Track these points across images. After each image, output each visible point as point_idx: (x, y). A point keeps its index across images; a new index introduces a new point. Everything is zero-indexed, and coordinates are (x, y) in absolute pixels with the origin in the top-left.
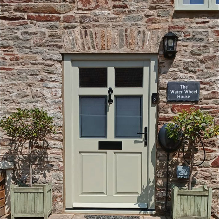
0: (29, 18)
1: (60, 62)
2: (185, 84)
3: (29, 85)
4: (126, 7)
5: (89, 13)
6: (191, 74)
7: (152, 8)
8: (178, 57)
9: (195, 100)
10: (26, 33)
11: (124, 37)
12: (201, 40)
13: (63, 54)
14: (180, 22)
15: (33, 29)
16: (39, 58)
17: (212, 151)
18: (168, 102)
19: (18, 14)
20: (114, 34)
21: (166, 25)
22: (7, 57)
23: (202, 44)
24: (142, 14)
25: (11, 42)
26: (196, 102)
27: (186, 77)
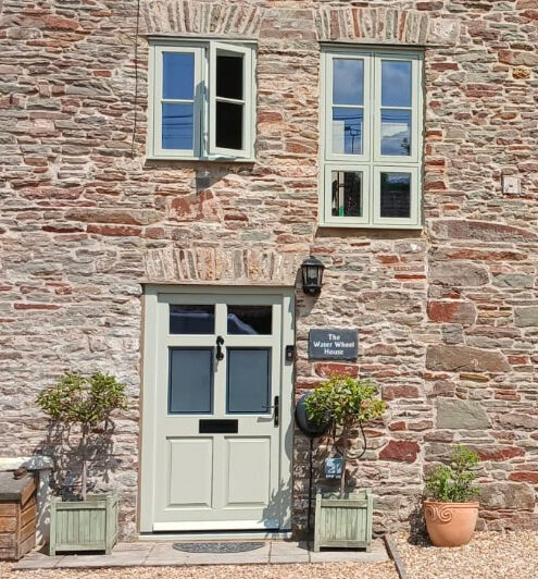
0: (90, 230)
1: (139, 297)
2: (336, 332)
3: (86, 332)
4: (244, 218)
5: (186, 226)
6: (346, 318)
7: (284, 222)
8: (324, 293)
9: (351, 356)
10: (85, 252)
11: (242, 261)
12: (359, 269)
13: (143, 285)
14: (327, 242)
15: (96, 246)
16: (105, 289)
17: (380, 435)
18: (310, 360)
19: (73, 223)
20: (226, 256)
21: (306, 246)
22: (52, 289)
23: (361, 275)
24: (270, 229)
25: (59, 266)
26: (354, 360)
27: (336, 322)
